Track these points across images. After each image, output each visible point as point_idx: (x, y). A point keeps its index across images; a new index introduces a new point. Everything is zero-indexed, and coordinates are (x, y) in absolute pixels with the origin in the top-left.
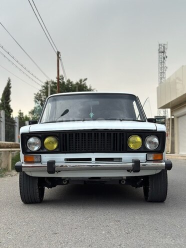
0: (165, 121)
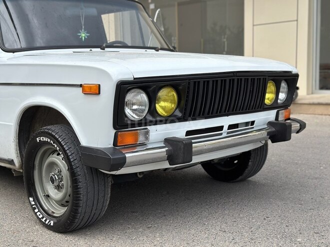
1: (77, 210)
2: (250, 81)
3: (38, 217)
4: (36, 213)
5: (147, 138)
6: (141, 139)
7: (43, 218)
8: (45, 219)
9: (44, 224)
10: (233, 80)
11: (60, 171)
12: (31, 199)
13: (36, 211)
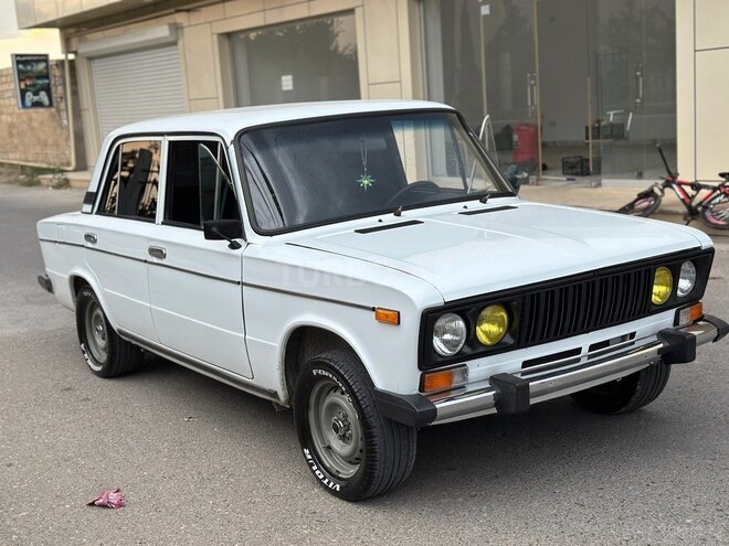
0: (47, 67)
1: (372, 473)
2: (622, 278)
3: (317, 478)
4: (314, 472)
5: (465, 379)
6: (457, 380)
7: (324, 479)
8: (327, 480)
9: (326, 487)
10: (594, 282)
11: (346, 416)
12: (307, 451)
13: (315, 468)
